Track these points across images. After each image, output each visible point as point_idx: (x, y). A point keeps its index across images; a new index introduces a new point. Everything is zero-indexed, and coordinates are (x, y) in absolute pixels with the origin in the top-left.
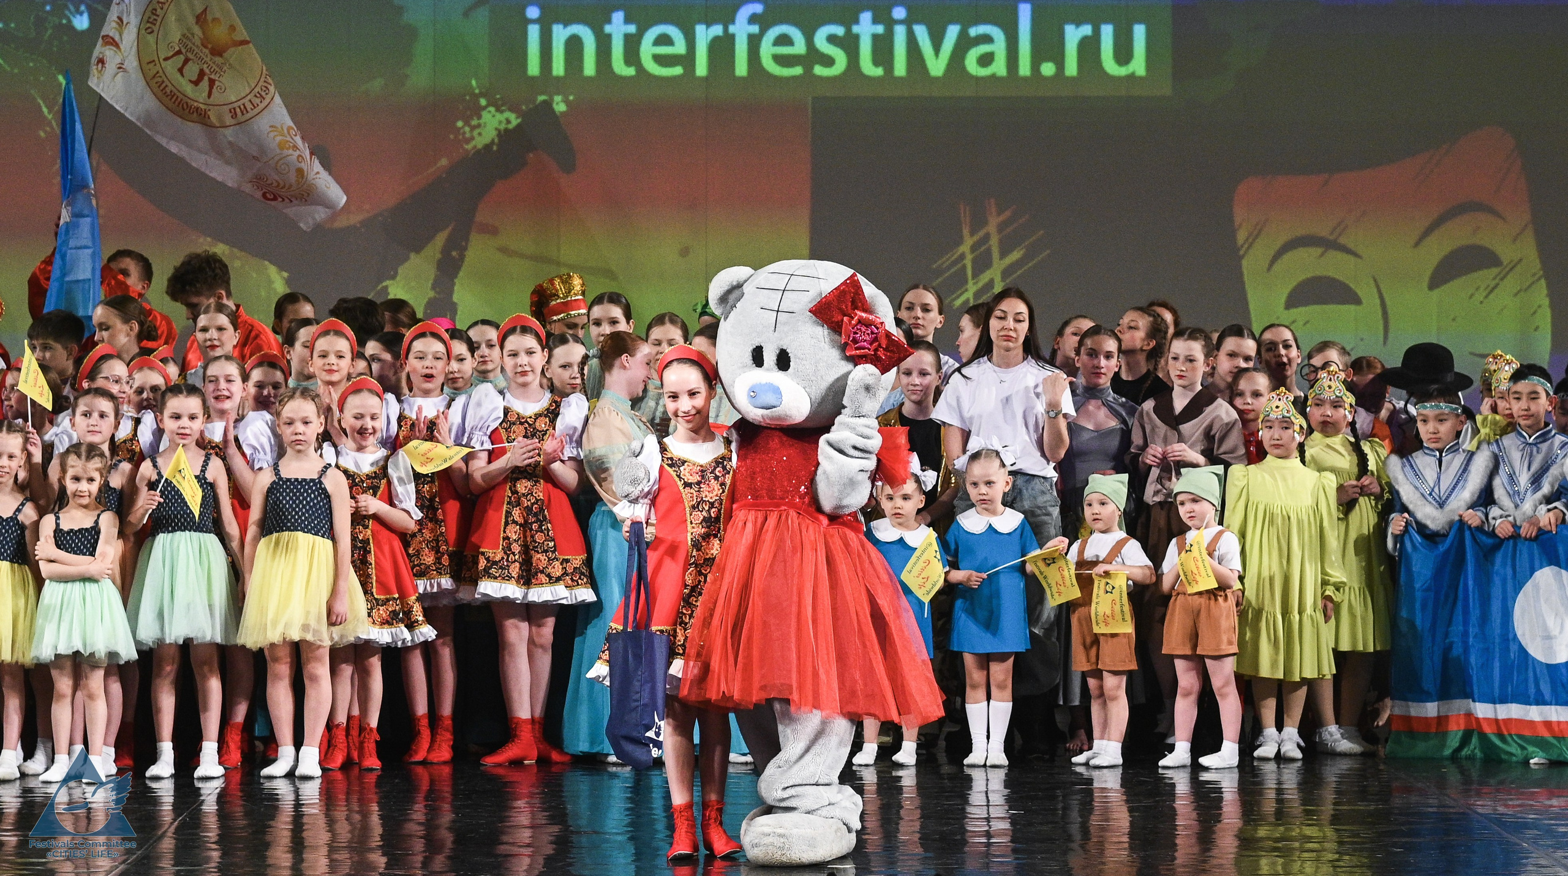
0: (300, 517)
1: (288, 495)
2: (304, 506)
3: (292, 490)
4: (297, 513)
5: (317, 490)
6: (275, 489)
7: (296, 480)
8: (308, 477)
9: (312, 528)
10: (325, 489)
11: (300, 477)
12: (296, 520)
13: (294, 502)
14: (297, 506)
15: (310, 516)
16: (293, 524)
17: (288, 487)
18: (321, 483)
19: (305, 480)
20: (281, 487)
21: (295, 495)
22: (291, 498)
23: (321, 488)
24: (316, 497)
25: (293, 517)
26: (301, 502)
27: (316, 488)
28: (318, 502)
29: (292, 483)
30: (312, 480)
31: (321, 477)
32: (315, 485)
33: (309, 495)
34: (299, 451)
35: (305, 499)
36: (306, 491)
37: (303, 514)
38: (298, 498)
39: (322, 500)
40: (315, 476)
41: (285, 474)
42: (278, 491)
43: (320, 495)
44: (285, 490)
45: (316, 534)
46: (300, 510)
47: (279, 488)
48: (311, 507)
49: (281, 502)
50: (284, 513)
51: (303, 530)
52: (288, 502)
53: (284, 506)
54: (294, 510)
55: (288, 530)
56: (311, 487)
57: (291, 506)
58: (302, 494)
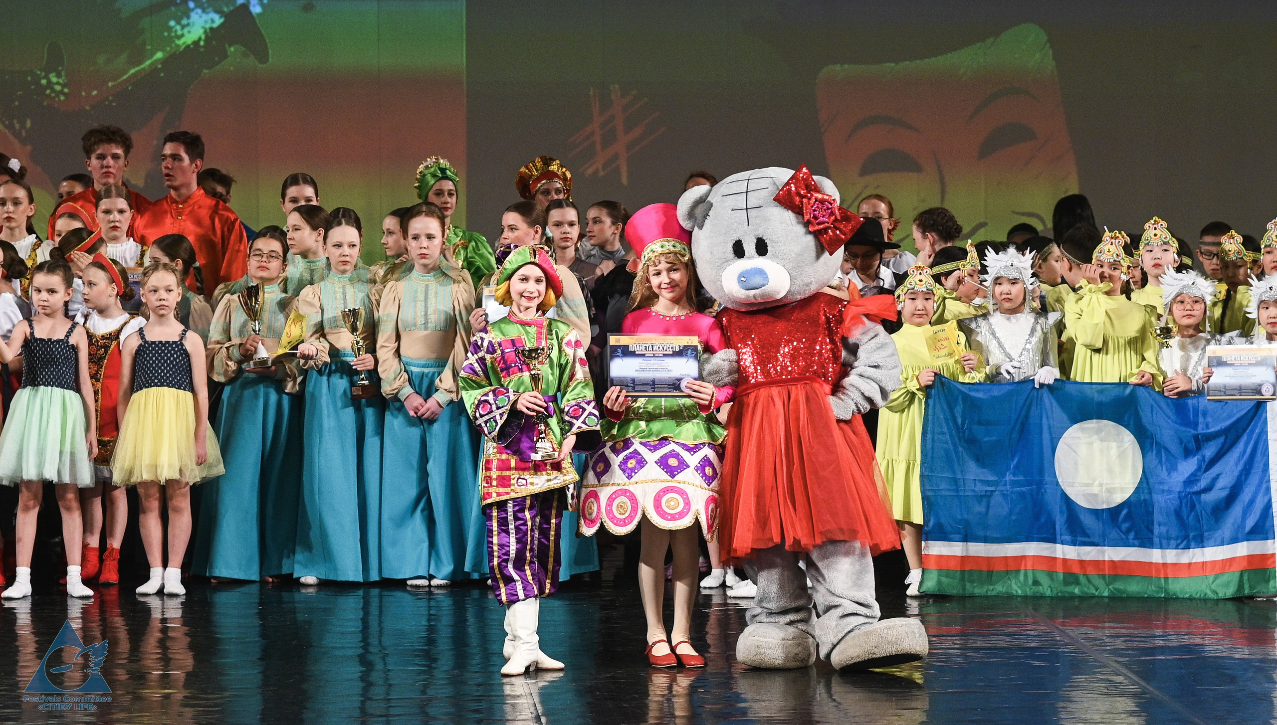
0: (165, 374)
1: (154, 355)
2: (168, 365)
3: (157, 352)
4: (163, 371)
5: (179, 350)
6: (142, 351)
7: (161, 342)
8: (171, 340)
9: (171, 382)
10: (185, 350)
11: (163, 340)
12: (162, 377)
13: (160, 362)
14: (163, 365)
15: (174, 373)
16: (159, 381)
17: (153, 349)
18: (182, 345)
19: (168, 342)
20: (148, 349)
21: (159, 355)
22: (157, 359)
23: (182, 349)
24: (178, 357)
25: (159, 374)
26: (165, 361)
27: (178, 349)
28: (180, 361)
29: (157, 346)
30: (174, 342)
31: (181, 339)
32: (177, 346)
33: (172, 355)
34: (162, 316)
35: (169, 358)
36: (169, 352)
37: (168, 372)
38: (163, 358)
39: (183, 359)
40: (177, 339)
41: (149, 338)
42: (145, 353)
43: (181, 354)
44: (151, 352)
45: (179, 388)
46: (165, 368)
47: (145, 350)
48: (174, 366)
49: (148, 362)
50: (151, 372)
51: (168, 386)
52: (154, 362)
53: (151, 365)
54: (160, 368)
55: (156, 385)
56: (173, 349)
57: (157, 365)
58: (166, 355)
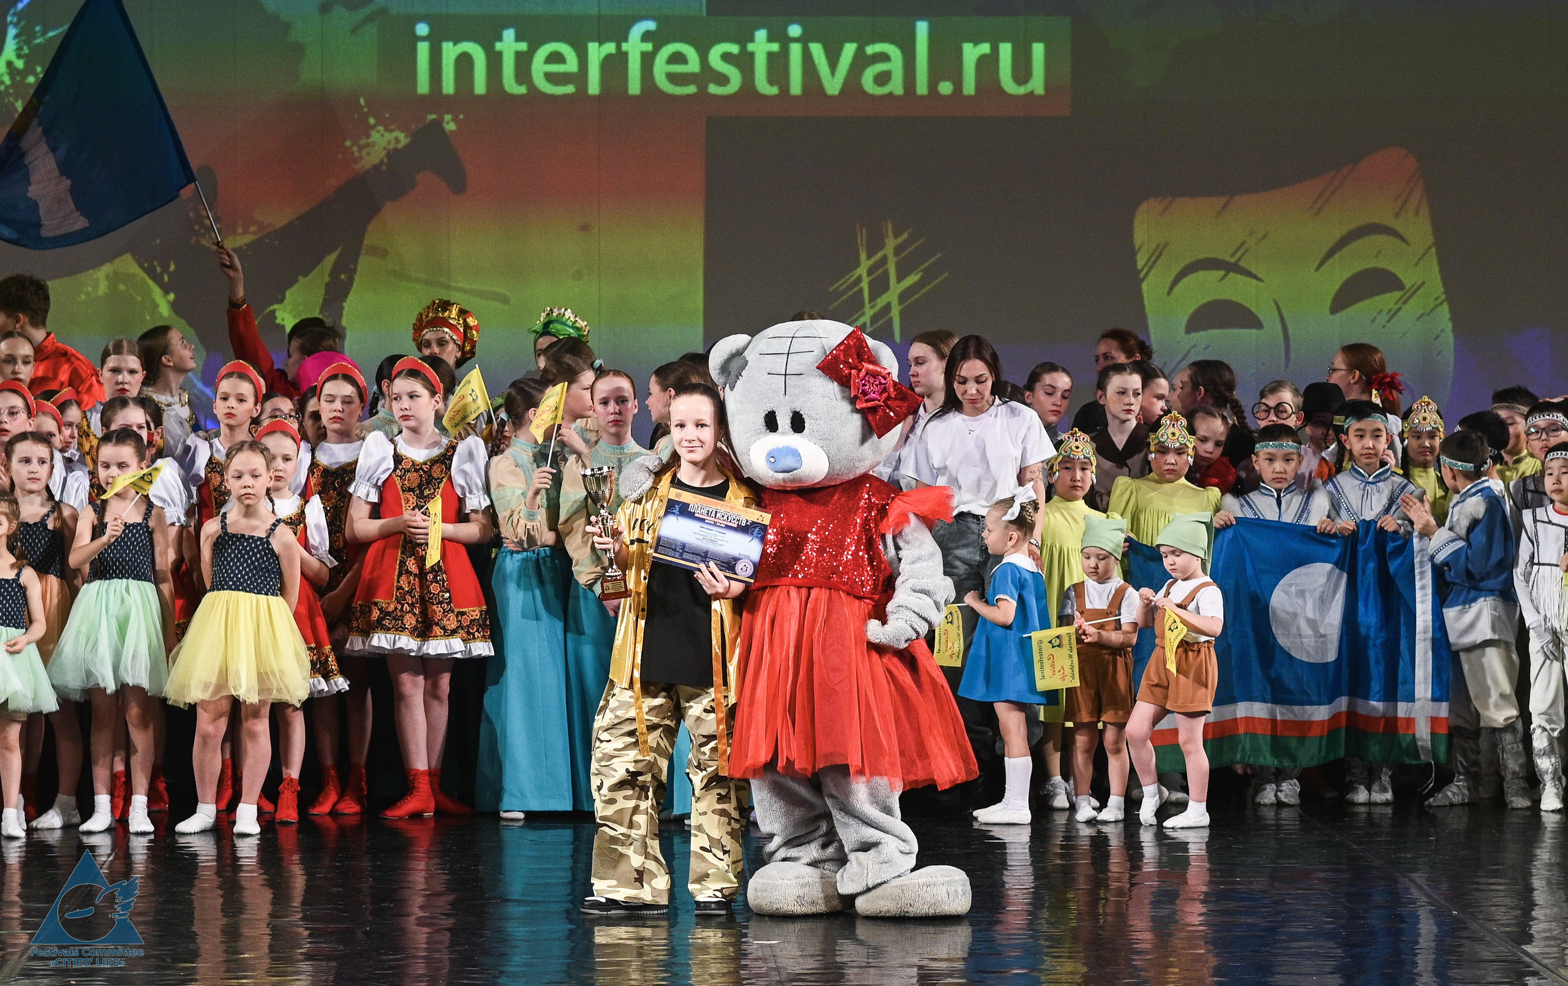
0: (243, 576)
1: (233, 551)
2: (248, 565)
3: (237, 548)
4: (240, 572)
5: (264, 549)
6: (220, 545)
7: (243, 537)
8: (256, 536)
9: (255, 587)
10: (272, 550)
11: (247, 534)
14: (242, 564)
15: (254, 575)
16: (234, 583)
17: (234, 544)
18: (268, 542)
19: (252, 538)
20: (227, 543)
21: (240, 552)
22: (236, 556)
23: (268, 547)
24: (262, 557)
25: (236, 575)
26: (246, 561)
27: (263, 547)
28: (264, 562)
29: (238, 540)
30: (260, 539)
31: (268, 536)
32: (263, 543)
33: (254, 555)
34: (248, 506)
35: (250, 558)
36: (252, 549)
37: (247, 573)
38: (242, 557)
39: (268, 560)
40: (263, 535)
42: (223, 547)
43: (266, 555)
44: (230, 547)
45: (259, 593)
46: (244, 569)
47: (224, 544)
48: (255, 567)
51: (244, 590)
52: (232, 560)
53: (228, 563)
54: (238, 568)
55: (230, 588)
56: (257, 547)
57: (235, 564)
58: (247, 553)
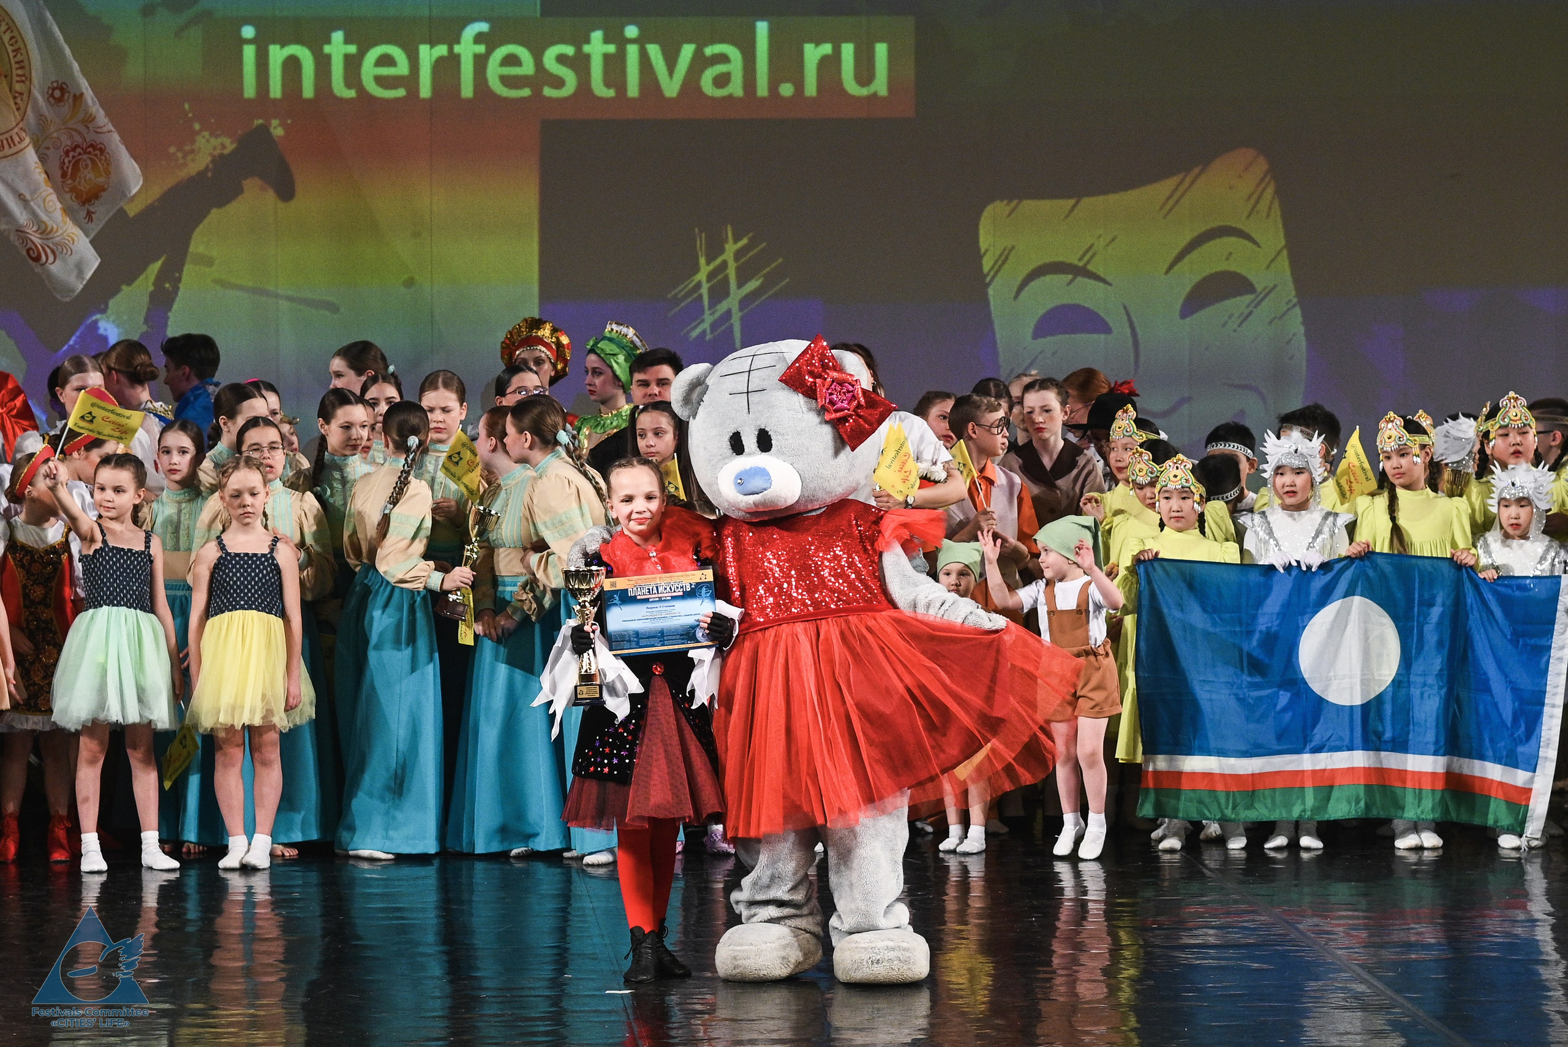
0: (253, 595)
1: (238, 571)
2: (256, 583)
3: (242, 567)
4: (249, 591)
5: (269, 565)
6: (223, 564)
7: (247, 554)
8: (259, 552)
9: (260, 604)
10: (277, 566)
11: (250, 552)
12: (249, 598)
13: (246, 579)
14: (249, 583)
15: (262, 594)
16: (246, 603)
17: (237, 563)
18: (273, 558)
19: (255, 555)
20: (230, 562)
21: (245, 570)
22: (242, 575)
23: (273, 564)
24: (268, 573)
25: (246, 594)
26: (253, 579)
27: (268, 563)
28: (270, 580)
29: (242, 559)
30: (264, 555)
31: (272, 551)
32: (267, 560)
33: (261, 571)
34: (247, 524)
35: (257, 575)
36: (258, 567)
37: (256, 591)
38: (249, 574)
39: (273, 577)
40: (266, 551)
41: (232, 549)
42: (227, 567)
43: (272, 571)
44: (234, 566)
45: (270, 613)
46: (253, 587)
47: (226, 563)
48: (263, 584)
49: (231, 579)
50: (235, 591)
51: (257, 609)
52: (239, 579)
53: (235, 583)
54: (246, 587)
55: (242, 608)
56: (262, 563)
57: (242, 583)
58: (253, 570)
